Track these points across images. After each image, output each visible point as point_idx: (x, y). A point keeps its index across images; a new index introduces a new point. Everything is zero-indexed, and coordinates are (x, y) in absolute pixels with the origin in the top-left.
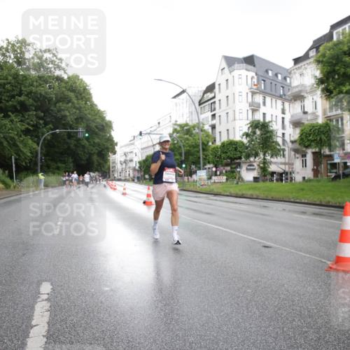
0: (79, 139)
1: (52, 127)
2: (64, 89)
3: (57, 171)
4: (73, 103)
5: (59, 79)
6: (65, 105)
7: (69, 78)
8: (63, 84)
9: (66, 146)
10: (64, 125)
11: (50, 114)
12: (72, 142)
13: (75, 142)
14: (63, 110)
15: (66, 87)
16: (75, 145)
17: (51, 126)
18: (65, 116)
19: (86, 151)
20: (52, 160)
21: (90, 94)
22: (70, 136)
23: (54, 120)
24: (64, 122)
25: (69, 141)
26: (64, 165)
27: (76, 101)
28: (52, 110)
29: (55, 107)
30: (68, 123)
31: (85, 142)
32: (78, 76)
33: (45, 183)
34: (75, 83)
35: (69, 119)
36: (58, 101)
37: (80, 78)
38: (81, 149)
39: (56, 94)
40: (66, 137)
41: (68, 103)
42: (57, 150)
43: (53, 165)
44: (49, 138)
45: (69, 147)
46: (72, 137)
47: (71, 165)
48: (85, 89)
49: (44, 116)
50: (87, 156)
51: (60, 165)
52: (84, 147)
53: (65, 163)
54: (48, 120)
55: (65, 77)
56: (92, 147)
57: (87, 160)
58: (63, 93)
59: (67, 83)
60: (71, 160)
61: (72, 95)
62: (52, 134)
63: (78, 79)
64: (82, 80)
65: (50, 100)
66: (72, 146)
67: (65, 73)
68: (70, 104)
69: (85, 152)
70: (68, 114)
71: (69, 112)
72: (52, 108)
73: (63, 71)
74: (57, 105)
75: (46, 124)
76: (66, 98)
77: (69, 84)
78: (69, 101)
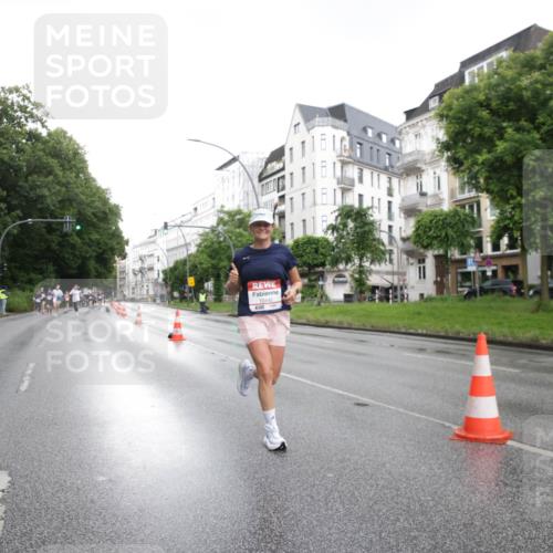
0: (66, 235)
1: (21, 215)
2: (41, 153)
3: (28, 286)
4: (56, 176)
5: (33, 136)
6: (42, 179)
7: (49, 134)
8: (40, 146)
9: (44, 246)
10: (40, 210)
11: (16, 192)
12: (55, 238)
13: (60, 239)
14: (39, 187)
15: (44, 150)
16: (59, 244)
17: (18, 212)
18: (43, 197)
19: (77, 253)
20: (20, 268)
21: (84, 162)
22: (50, 228)
23: (24, 204)
24: (39, 206)
25: (48, 237)
27: (61, 173)
28: (21, 187)
29: (27, 181)
30: (48, 208)
31: (76, 238)
32: (65, 133)
33: (7, 305)
34: (59, 143)
35: (49, 201)
36: (30, 174)
37: (69, 135)
38: (70, 251)
39: (28, 161)
40: (43, 230)
41: (47, 176)
42: (28, 252)
43: (22, 276)
44: (15, 231)
45: (49, 248)
46: (54, 230)
48: (76, 154)
49: (8, 196)
50: (80, 261)
51: (33, 276)
52: (73, 246)
53: (41, 274)
54: (14, 202)
55: (44, 133)
56: (86, 248)
58: (39, 159)
59: (45, 142)
60: (51, 268)
61: (54, 162)
62: (20, 225)
63: (65, 137)
64: (71, 139)
65: (18, 170)
66: (54, 245)
67: (43, 126)
68: (51, 178)
69: (75, 256)
70: (47, 193)
71: (49, 190)
72: (21, 183)
73: (39, 124)
74: (30, 178)
75: (10, 209)
76: (45, 168)
77: (50, 144)
78: (50, 173)
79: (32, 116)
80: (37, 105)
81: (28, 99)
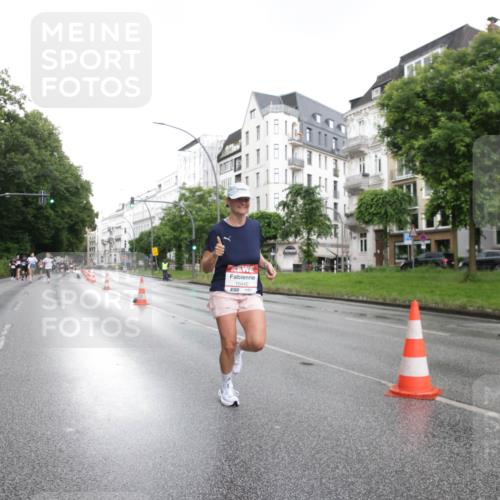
0: (41, 208)
2: (19, 133)
3: (5, 254)
4: (32, 154)
5: (11, 117)
6: (19, 156)
7: (26, 116)
8: (18, 126)
9: (21, 218)
10: (17, 185)
12: (30, 211)
13: (35, 212)
14: (16, 163)
15: (21, 130)
16: (34, 216)
18: (20, 172)
19: (51, 224)
21: (58, 141)
22: (26, 202)
24: (16, 181)
25: (24, 209)
26: (16, 245)
27: (36, 152)
29: (5, 158)
30: (24, 184)
31: (52, 212)
32: (41, 114)
34: (35, 123)
35: (25, 176)
36: (8, 151)
37: (44, 116)
38: (44, 222)
39: (6, 140)
40: (20, 204)
41: (23, 154)
42: (6, 223)
45: (25, 220)
46: (31, 203)
47: (28, 246)
48: (51, 134)
50: (53, 232)
51: (10, 245)
52: (47, 219)
53: (18, 243)
55: (21, 114)
56: (59, 219)
57: (53, 237)
58: (17, 138)
59: (23, 123)
60: (27, 238)
61: (30, 141)
63: (41, 119)
64: (46, 120)
66: (29, 217)
67: (21, 108)
68: (28, 155)
69: (49, 227)
70: (24, 170)
71: (26, 167)
73: (17, 106)
74: (8, 155)
76: (21, 146)
77: (27, 125)
78: (26, 151)
79: (10, 98)
80: (16, 89)
81: (7, 83)
